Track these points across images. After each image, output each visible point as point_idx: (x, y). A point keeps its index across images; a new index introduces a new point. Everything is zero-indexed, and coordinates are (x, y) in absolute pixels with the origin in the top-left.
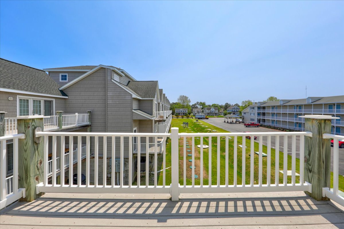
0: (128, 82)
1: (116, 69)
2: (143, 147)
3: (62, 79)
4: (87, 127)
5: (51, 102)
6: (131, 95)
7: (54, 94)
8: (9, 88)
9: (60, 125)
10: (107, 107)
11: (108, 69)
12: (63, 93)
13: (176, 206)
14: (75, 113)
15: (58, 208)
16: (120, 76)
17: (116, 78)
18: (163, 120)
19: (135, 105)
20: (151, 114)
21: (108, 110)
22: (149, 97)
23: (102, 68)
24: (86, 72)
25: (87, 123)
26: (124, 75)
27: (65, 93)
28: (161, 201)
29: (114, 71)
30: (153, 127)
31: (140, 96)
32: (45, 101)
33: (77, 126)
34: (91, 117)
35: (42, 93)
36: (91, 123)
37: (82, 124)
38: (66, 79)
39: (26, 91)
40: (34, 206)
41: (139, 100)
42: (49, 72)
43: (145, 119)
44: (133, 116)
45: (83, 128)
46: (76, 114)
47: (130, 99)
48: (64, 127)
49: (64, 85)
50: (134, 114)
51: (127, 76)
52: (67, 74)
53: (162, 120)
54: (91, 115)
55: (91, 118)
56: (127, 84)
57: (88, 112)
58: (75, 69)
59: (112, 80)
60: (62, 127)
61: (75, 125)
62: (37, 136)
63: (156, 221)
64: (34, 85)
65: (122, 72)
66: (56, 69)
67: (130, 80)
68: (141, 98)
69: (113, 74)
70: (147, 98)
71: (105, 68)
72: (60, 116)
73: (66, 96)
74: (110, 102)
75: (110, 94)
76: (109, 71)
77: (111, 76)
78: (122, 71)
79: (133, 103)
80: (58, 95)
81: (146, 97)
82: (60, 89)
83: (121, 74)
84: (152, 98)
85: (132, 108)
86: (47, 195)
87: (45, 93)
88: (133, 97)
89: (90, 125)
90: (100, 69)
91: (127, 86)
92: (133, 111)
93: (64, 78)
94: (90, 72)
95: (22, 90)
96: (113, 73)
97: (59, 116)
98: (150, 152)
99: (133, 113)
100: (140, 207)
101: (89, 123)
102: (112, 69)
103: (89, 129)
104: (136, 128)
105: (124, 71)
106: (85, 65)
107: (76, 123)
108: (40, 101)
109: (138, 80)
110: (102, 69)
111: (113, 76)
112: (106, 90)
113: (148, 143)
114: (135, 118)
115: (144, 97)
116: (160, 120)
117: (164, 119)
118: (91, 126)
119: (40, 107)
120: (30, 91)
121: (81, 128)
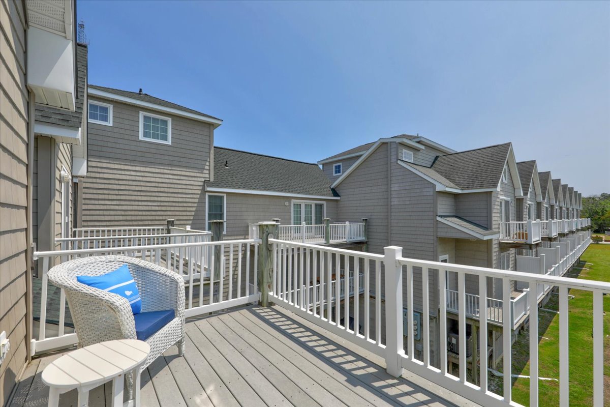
0: (434, 158)
1: (406, 141)
2: (473, 303)
3: (336, 173)
4: (361, 245)
5: (321, 206)
6: (434, 186)
7: (325, 195)
8: (285, 192)
9: (327, 239)
10: (391, 212)
11: (392, 144)
12: (335, 192)
13: (387, 381)
14: (345, 222)
15: (277, 320)
16: (416, 150)
17: (407, 155)
18: (526, 244)
19: (443, 207)
20: (485, 226)
21: (393, 217)
22: (481, 187)
23: (384, 143)
24: (360, 156)
25: (362, 238)
26: (423, 147)
27: (337, 192)
28: (370, 364)
29: (401, 144)
30: (494, 258)
31: (459, 185)
32: (316, 205)
33: (348, 242)
34: (368, 228)
35: (312, 194)
36: (368, 238)
37: (356, 239)
38: (339, 172)
39: (299, 193)
40: (264, 311)
41: (456, 196)
42: (323, 165)
43: (466, 237)
44: (439, 230)
45: (357, 245)
46: (347, 222)
47: (432, 194)
48: (332, 241)
49: (335, 181)
50: (439, 225)
51: (430, 147)
52: (341, 164)
53: (522, 244)
54: (369, 225)
55: (367, 230)
56: (431, 164)
57: (364, 220)
58: (350, 154)
59: (399, 162)
60: (330, 241)
61: (344, 240)
62: (269, 243)
63: (346, 378)
64: (306, 186)
65: (419, 142)
66: (329, 158)
67: (438, 155)
68: (459, 191)
69: (400, 151)
70: (476, 188)
71: (387, 143)
72: (328, 226)
73: (338, 196)
74: (395, 202)
75: (395, 187)
76: (394, 146)
77: (397, 155)
78: (418, 140)
79: (439, 202)
80: (329, 196)
81: (473, 188)
82: (332, 187)
83: (418, 145)
84: (488, 187)
85: (436, 213)
86: (276, 307)
87: (315, 195)
88: (437, 190)
89: (366, 243)
90: (379, 147)
91: (430, 168)
92: (438, 219)
93: (338, 170)
94: (366, 154)
95: (295, 193)
96: (400, 147)
97: (326, 225)
98: (490, 320)
99: (437, 224)
100: (341, 356)
101: (364, 238)
102: (398, 140)
103: (364, 247)
104: (448, 255)
105: (422, 139)
106: (364, 144)
107: (347, 236)
108: (311, 205)
109: (458, 152)
110: (384, 145)
111: (400, 154)
112: (389, 182)
113: (483, 297)
114: (442, 234)
115: (468, 188)
116: (517, 243)
117: (529, 243)
118: (368, 243)
119: (311, 214)
120: (302, 193)
121: (353, 246)
